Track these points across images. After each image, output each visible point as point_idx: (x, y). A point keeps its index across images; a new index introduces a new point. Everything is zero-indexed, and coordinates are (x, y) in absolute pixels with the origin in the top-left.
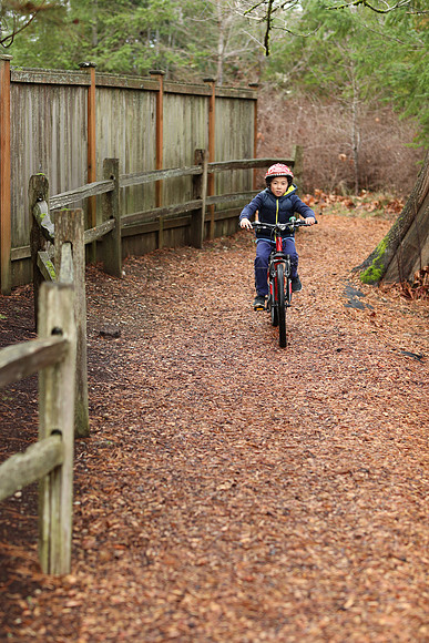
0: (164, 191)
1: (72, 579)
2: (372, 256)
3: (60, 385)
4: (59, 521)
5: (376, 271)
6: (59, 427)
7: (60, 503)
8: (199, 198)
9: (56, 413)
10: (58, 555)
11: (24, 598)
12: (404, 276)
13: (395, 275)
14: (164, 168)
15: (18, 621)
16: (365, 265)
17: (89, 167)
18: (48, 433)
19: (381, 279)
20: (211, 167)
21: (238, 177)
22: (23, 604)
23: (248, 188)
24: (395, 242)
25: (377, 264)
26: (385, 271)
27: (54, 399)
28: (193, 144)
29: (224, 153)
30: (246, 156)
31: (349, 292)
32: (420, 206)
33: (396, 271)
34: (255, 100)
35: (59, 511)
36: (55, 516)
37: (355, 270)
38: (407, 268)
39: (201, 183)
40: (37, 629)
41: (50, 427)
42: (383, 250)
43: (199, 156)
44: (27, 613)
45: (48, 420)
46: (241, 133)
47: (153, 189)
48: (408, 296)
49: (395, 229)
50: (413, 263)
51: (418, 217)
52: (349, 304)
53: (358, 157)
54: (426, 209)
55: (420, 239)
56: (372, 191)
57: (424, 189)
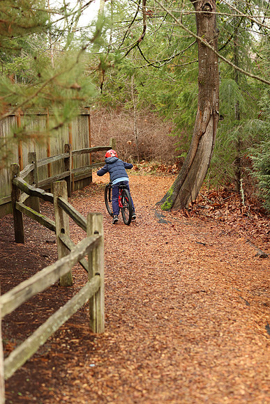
0: (52, 167)
1: (107, 334)
2: (166, 196)
3: (98, 255)
4: (100, 311)
5: (169, 204)
6: (99, 272)
7: (100, 303)
8: (68, 170)
9: (97, 266)
10: (100, 325)
11: (92, 341)
12: (183, 206)
13: (178, 206)
14: (51, 156)
15: (94, 349)
16: (163, 201)
17: (20, 157)
18: (94, 274)
19: (172, 208)
20: (73, 153)
21: (83, 157)
22: (92, 343)
23: (87, 163)
24: (178, 188)
25: (169, 200)
26: (174, 203)
27: (96, 260)
28: (63, 142)
29: (77, 147)
30: (86, 146)
31: (157, 215)
32: (189, 169)
33: (179, 203)
34: (89, 115)
35: (100, 307)
36: (98, 309)
37: (158, 204)
38: (185, 201)
39: (69, 162)
40: (104, 350)
41: (95, 272)
42: (172, 193)
43: (67, 148)
44: (96, 346)
45: (94, 269)
46: (83, 134)
47: (47, 167)
48: (186, 216)
49: (177, 182)
50: (188, 198)
51: (189, 175)
52: (160, 221)
53: (138, 142)
54: (192, 171)
55: (190, 186)
56: (148, 160)
57: (191, 160)
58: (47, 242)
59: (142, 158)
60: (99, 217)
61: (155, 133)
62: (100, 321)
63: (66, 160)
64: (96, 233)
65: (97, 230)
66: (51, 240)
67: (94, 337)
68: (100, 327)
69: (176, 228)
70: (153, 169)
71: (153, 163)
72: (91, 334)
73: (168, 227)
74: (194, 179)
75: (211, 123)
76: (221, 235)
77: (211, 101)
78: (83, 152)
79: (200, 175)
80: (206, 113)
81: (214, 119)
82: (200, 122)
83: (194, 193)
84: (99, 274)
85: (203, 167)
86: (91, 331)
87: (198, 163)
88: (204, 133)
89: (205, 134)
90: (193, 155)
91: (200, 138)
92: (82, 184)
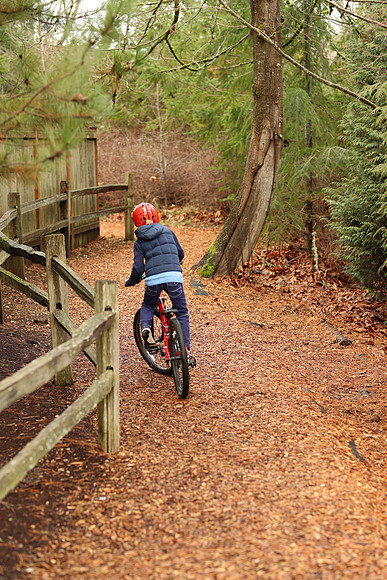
0: (42, 214)
1: (123, 454)
2: (206, 257)
3: (111, 340)
4: (113, 420)
5: (210, 268)
6: (111, 365)
7: (113, 409)
8: (65, 218)
9: (109, 356)
10: (113, 441)
12: (231, 270)
13: (224, 270)
14: (41, 198)
15: (104, 475)
16: (201, 264)
18: (104, 369)
19: (214, 273)
20: (73, 194)
21: (87, 199)
24: (223, 245)
25: (211, 262)
26: (217, 267)
27: (108, 349)
28: (58, 178)
29: (78, 185)
30: (91, 183)
31: (193, 284)
32: (239, 218)
33: (225, 267)
34: (95, 139)
35: (113, 415)
36: (110, 417)
37: (194, 268)
38: (233, 264)
39: (67, 207)
41: (105, 365)
42: (214, 251)
43: (64, 186)
44: (107, 471)
45: (104, 361)
46: (87, 166)
47: (35, 214)
48: (235, 285)
49: (222, 236)
50: (237, 260)
51: (239, 226)
52: (197, 293)
53: (165, 178)
54: (244, 220)
55: (241, 242)
56: (180, 205)
57: (242, 205)
58: (36, 322)
59: (171, 201)
60: (112, 286)
61: (191, 165)
62: (113, 435)
63: (63, 204)
64: (108, 309)
65: (109, 304)
66: (41, 319)
67: (105, 457)
68: (113, 444)
69: (221, 302)
70: (187, 217)
71: (187, 209)
72: (101, 454)
73: (208, 300)
74: (246, 231)
75: (271, 152)
76: (285, 313)
77: (271, 120)
78: (87, 192)
79: (255, 226)
80: (265, 137)
81: (276, 145)
82: (255, 150)
83: (246, 252)
84: (112, 369)
85: (260, 215)
86: (101, 450)
87: (251, 209)
88: (260, 167)
89: (262, 168)
90: (245, 197)
91: (255, 173)
92: (85, 239)
